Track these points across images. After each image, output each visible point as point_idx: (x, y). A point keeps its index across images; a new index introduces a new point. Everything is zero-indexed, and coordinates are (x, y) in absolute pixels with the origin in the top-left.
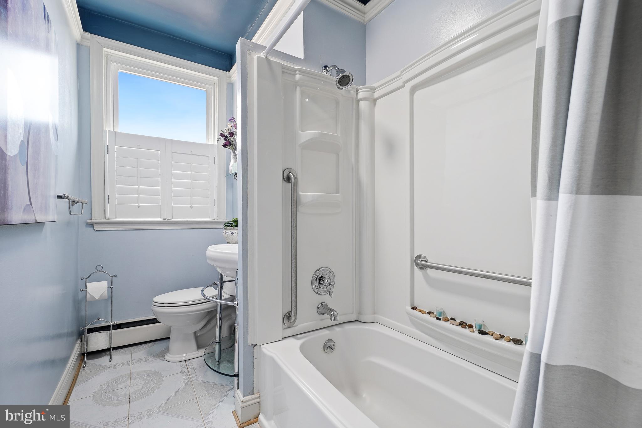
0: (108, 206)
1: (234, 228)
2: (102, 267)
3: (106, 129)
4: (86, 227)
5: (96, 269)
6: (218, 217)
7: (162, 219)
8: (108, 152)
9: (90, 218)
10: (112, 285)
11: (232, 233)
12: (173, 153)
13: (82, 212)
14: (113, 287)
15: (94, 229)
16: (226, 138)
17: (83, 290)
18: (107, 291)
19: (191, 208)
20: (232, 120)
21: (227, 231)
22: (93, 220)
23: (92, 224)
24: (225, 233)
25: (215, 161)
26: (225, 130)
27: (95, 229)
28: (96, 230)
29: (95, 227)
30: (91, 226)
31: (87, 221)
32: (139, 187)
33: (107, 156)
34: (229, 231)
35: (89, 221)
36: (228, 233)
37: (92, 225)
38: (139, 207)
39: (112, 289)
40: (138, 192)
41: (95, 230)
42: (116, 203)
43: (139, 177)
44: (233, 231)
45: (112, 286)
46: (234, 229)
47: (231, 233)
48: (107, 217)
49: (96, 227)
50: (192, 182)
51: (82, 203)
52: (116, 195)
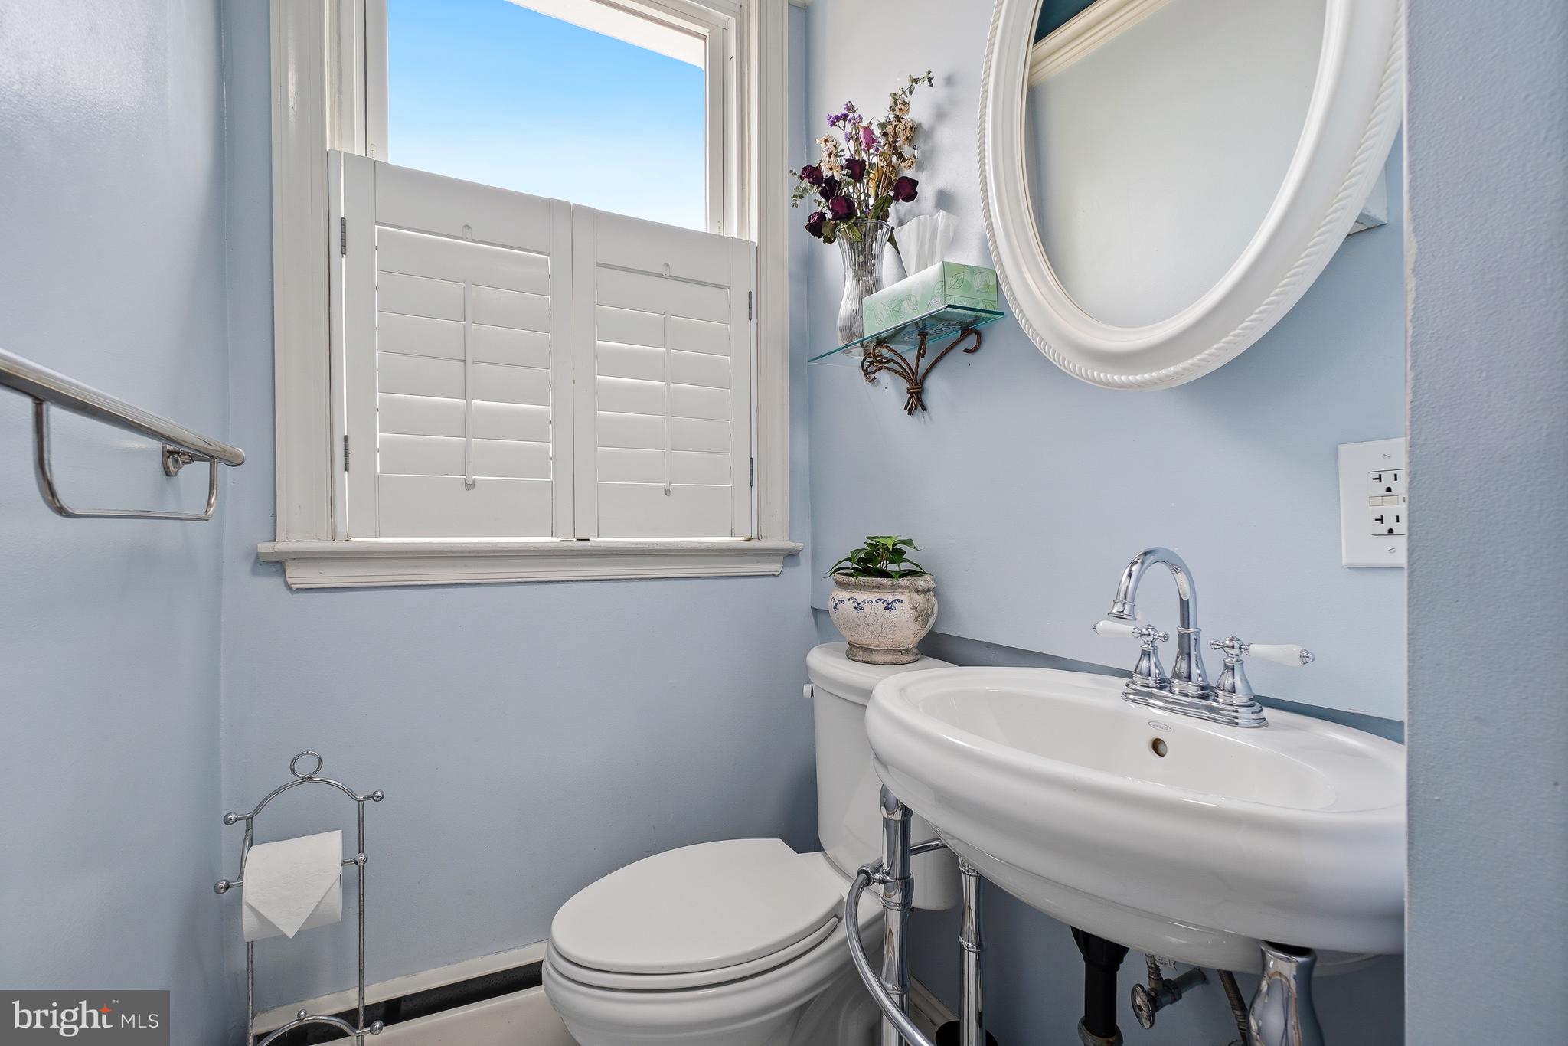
0: (344, 480)
1: (896, 581)
2: (320, 760)
3: (337, 149)
4: (254, 573)
5: (293, 771)
6: (763, 533)
7: (557, 539)
8: (344, 245)
9: (271, 536)
10: (361, 850)
11: (889, 607)
12: (599, 265)
13: (209, 505)
14: (365, 861)
15: (286, 583)
16: (829, 189)
17: (227, 887)
18: (337, 891)
19: (667, 492)
20: (845, 117)
21: (860, 596)
22: (283, 545)
23: (278, 563)
24: (851, 605)
25: (750, 307)
26: (826, 154)
27: (291, 582)
28: (294, 587)
29: (288, 574)
30: (273, 568)
31: (257, 547)
32: (469, 405)
33: (342, 267)
34: (874, 596)
35: (265, 547)
36: (866, 607)
37: (277, 565)
38: (469, 486)
39: (362, 872)
40: (465, 425)
41: (290, 588)
42: (378, 471)
43: (469, 360)
44: (890, 598)
45: (362, 857)
46: (893, 588)
47: (881, 606)
48: (343, 527)
49: (298, 576)
50: (670, 388)
51: (211, 458)
52: (378, 434)
